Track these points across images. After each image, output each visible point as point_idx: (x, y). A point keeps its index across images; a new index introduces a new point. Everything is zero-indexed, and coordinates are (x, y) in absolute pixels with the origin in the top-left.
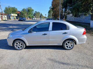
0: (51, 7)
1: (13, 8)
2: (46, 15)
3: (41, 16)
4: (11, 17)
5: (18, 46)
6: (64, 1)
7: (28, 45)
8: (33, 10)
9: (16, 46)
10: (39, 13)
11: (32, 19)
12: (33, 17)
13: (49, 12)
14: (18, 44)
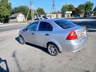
1: (69, 5)
4: (65, 15)
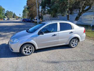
0: (25, 6)
2: (20, 15)
3: (14, 16)
5: (27, 51)
6: (42, 1)
7: (37, 48)
8: (4, 10)
9: (24, 52)
10: (11, 13)
11: (4, 20)
12: (4, 17)
13: (24, 12)
14: (27, 49)
